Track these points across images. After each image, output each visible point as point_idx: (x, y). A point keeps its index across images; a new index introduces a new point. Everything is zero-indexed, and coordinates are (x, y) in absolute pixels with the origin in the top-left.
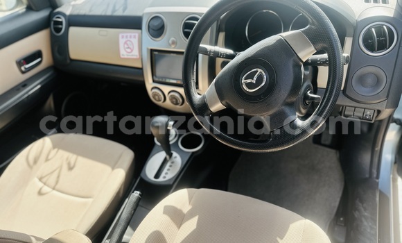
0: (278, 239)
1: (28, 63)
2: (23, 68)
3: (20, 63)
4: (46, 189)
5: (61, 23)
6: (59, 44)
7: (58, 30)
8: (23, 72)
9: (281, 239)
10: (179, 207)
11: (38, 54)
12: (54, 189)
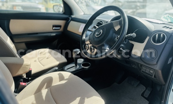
0: (86, 98)
1: (56, 27)
2: (54, 28)
3: (54, 26)
4: (38, 61)
5: (69, 19)
6: (66, 25)
7: (68, 21)
8: (53, 29)
9: (87, 98)
10: (64, 76)
11: (60, 26)
12: (39, 61)
